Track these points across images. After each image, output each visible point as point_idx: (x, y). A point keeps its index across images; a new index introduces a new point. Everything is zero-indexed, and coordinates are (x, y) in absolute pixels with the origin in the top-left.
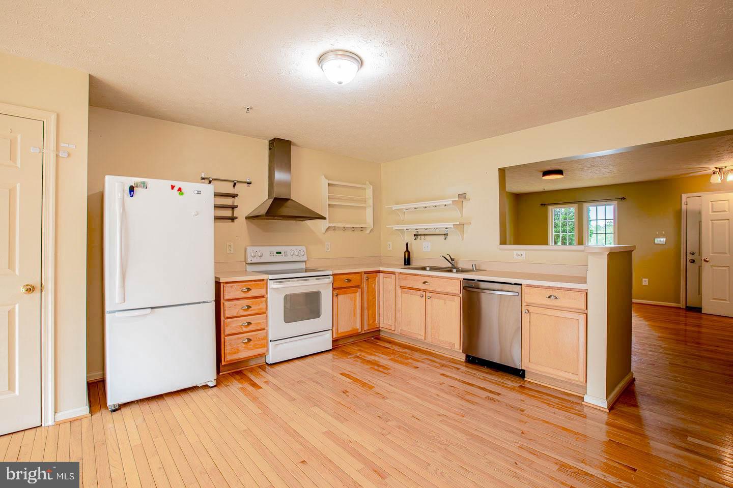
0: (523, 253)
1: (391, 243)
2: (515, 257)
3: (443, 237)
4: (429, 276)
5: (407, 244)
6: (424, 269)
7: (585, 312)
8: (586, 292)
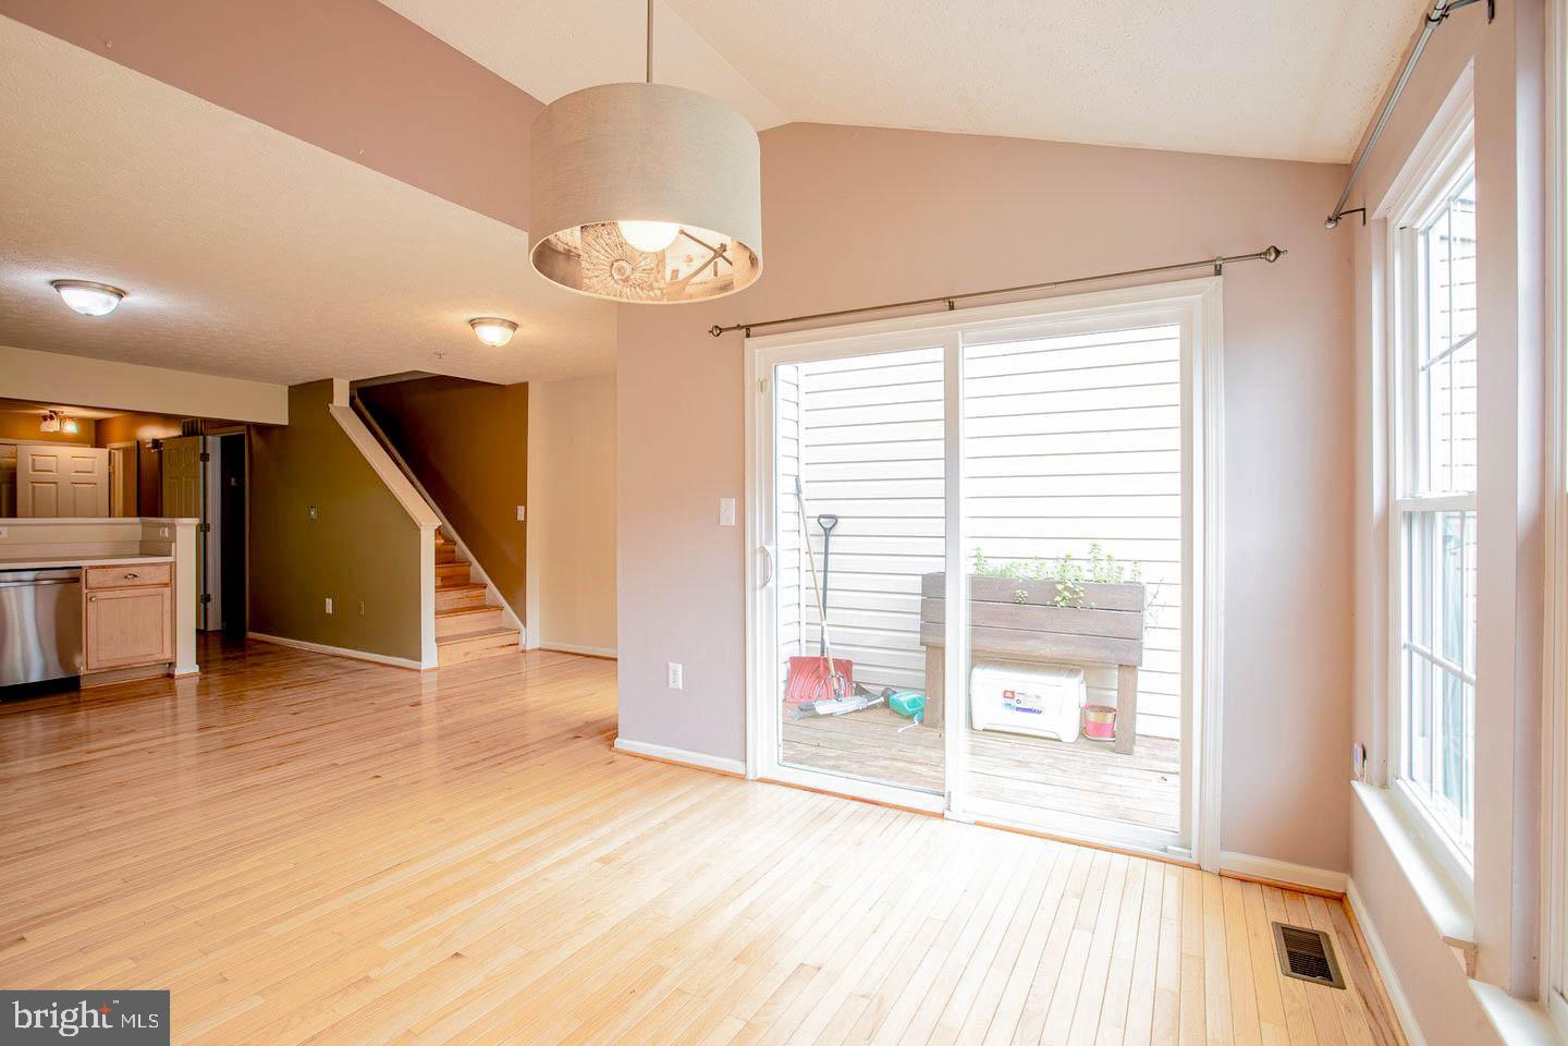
7: (171, 584)
8: (173, 566)
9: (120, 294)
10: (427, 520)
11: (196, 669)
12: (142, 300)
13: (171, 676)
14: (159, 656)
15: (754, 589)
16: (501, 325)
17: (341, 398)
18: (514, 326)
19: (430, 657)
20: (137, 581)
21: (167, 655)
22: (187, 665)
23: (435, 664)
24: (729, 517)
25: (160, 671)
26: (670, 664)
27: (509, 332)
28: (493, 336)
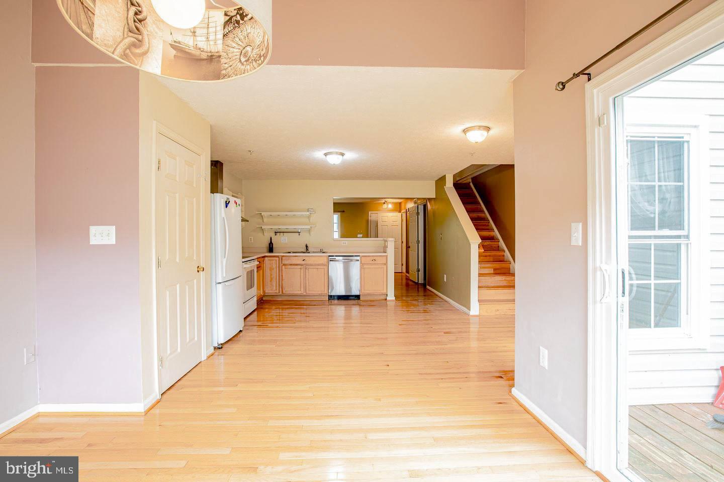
0: (346, 242)
1: (252, 238)
2: (342, 244)
3: (298, 234)
4: (305, 256)
5: (271, 238)
6: (290, 253)
7: (386, 264)
8: (387, 256)
9: (343, 154)
10: (474, 239)
11: (394, 298)
12: (350, 156)
13: (386, 300)
14: (383, 292)
15: (595, 302)
16: (479, 129)
17: (449, 183)
18: (488, 129)
19: (475, 309)
20: (376, 262)
21: (385, 291)
22: (391, 297)
23: (477, 313)
24: (577, 239)
25: (383, 297)
26: (541, 347)
27: (485, 133)
28: (477, 137)
